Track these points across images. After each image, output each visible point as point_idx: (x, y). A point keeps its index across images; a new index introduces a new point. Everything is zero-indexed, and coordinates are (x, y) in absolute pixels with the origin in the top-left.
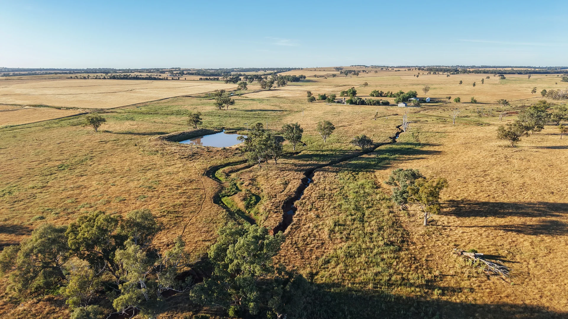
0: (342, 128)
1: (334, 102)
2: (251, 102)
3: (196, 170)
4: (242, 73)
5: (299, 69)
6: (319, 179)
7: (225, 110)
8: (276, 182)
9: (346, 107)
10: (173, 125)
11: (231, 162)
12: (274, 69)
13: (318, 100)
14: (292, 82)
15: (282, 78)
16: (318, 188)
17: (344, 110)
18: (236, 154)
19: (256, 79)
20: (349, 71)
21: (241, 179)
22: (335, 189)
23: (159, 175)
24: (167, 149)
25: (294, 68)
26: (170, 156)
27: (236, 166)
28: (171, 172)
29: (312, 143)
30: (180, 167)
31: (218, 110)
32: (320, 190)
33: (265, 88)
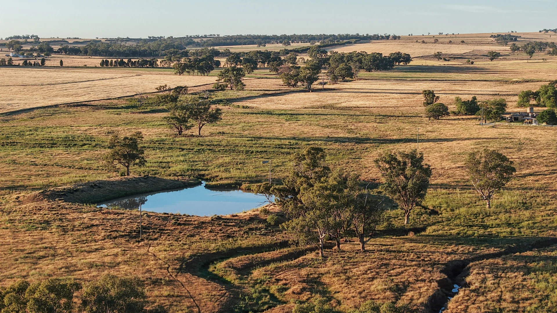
0: (532, 178)
1: (503, 119)
2: (261, 119)
3: (160, 262)
4: (221, 49)
5: (388, 37)
6: (484, 281)
7: (192, 136)
8: (370, 285)
9: (539, 132)
10: (66, 170)
11: (244, 246)
12: (311, 38)
13: (455, 113)
14: (369, 70)
15: (341, 58)
16: (481, 298)
17: (533, 137)
18: (251, 229)
19: (263, 62)
20: (536, 43)
21: (278, 280)
22: (527, 299)
23: (72, 269)
24: (69, 217)
25: (371, 34)
26: (83, 232)
27: (260, 255)
28: (99, 264)
29: (452, 210)
30: (116, 255)
31: (176, 136)
32: (489, 303)
33: (294, 85)
